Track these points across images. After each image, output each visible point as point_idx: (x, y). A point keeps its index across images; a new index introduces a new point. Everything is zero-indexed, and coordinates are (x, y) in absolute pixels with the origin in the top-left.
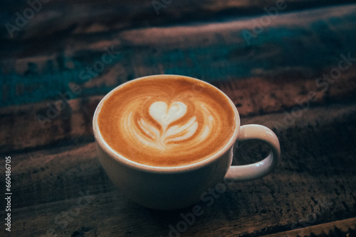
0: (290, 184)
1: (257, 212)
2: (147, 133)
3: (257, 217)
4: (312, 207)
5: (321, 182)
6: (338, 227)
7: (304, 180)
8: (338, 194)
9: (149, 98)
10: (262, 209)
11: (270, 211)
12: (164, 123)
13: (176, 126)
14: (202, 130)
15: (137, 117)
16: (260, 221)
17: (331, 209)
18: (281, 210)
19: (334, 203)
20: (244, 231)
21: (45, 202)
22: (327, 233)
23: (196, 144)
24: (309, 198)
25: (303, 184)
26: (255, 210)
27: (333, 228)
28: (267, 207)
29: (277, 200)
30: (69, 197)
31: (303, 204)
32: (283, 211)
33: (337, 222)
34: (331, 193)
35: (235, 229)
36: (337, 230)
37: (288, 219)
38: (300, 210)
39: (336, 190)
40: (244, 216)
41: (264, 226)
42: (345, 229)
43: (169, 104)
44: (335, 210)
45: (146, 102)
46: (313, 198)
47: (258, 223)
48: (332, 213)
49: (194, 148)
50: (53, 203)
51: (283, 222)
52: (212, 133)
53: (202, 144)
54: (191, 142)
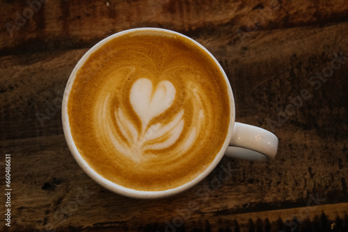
0: (290, 145)
1: (243, 181)
2: (124, 133)
3: (242, 188)
4: (306, 180)
5: (327, 148)
6: (326, 214)
7: (308, 142)
8: (341, 167)
9: (133, 69)
10: (249, 176)
11: (258, 181)
12: (145, 118)
13: (159, 125)
14: (187, 134)
15: (115, 104)
16: (244, 193)
17: (327, 187)
18: (271, 181)
19: (333, 178)
20: (224, 205)
21: (14, 138)
22: (311, 220)
23: (177, 156)
24: (306, 168)
25: (306, 147)
26: (242, 178)
27: (320, 213)
28: (256, 176)
29: (271, 167)
30: (41, 134)
31: (297, 175)
32: (273, 183)
33: (328, 205)
34: (333, 164)
35: (215, 201)
36: (324, 217)
37: (274, 195)
38: (291, 183)
39: (340, 160)
40: (229, 185)
41: (247, 200)
42: (332, 217)
43: (155, 85)
44: (330, 189)
45: (128, 76)
46: (310, 169)
47: (240, 196)
48: (326, 193)
49: (174, 162)
50: (23, 140)
51: (269, 199)
52: (199, 139)
53: (184, 156)
54: (172, 153)
